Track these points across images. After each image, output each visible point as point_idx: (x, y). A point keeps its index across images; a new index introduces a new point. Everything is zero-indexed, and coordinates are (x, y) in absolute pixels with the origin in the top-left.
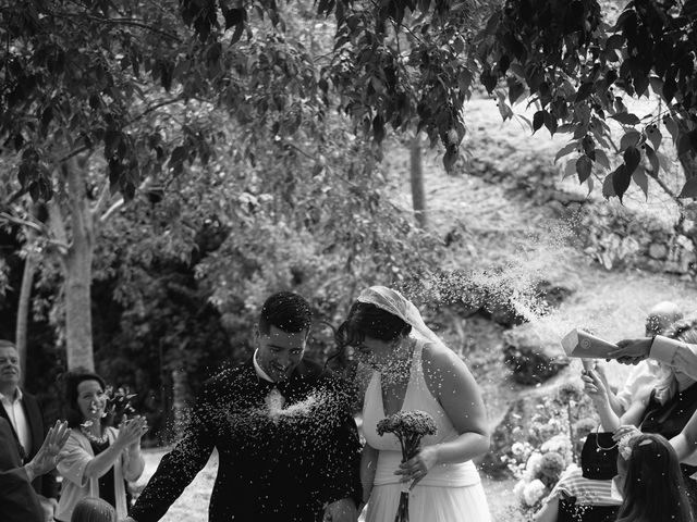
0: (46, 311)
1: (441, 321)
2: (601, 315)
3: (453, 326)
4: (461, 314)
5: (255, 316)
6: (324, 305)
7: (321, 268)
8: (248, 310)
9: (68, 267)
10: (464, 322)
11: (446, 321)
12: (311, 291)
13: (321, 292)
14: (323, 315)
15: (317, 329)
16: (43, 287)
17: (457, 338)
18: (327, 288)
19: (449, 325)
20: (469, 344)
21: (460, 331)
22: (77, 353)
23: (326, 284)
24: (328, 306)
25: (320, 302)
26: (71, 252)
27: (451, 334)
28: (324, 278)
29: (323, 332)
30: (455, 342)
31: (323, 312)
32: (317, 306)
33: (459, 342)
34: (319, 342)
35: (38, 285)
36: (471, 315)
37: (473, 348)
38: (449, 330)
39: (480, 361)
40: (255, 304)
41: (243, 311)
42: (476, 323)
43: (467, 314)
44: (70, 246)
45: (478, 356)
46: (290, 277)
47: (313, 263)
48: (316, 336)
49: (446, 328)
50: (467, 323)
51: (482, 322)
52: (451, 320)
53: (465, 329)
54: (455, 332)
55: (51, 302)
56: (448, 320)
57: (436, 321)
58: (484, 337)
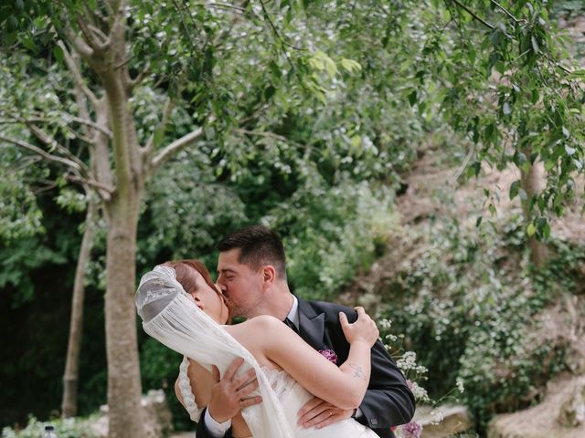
1: (548, 296)
3: (563, 304)
4: (572, 290)
5: (332, 290)
6: (408, 279)
7: (406, 239)
8: (323, 284)
10: (575, 298)
11: (554, 297)
12: (393, 264)
14: (406, 290)
15: (399, 306)
17: (568, 317)
18: (413, 261)
19: (559, 301)
21: (572, 310)
23: (412, 256)
24: (413, 280)
25: (404, 275)
27: (560, 312)
28: (410, 250)
29: (406, 308)
30: (565, 322)
31: (408, 287)
32: (400, 280)
33: (571, 322)
34: (401, 320)
38: (558, 308)
40: (331, 276)
41: (318, 286)
43: (579, 289)
47: (397, 234)
48: (399, 313)
49: (554, 305)
50: (579, 300)
52: (561, 296)
54: (565, 310)
56: (557, 295)
57: (542, 297)
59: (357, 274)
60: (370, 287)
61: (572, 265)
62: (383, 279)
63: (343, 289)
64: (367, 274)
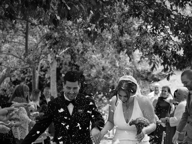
0: (44, 75)
2: (172, 81)
5: (93, 78)
6: (110, 75)
7: (109, 67)
8: (92, 76)
9: (52, 66)
10: (142, 81)
12: (107, 72)
13: (109, 72)
14: (109, 78)
16: (44, 69)
18: (111, 72)
20: (143, 86)
21: (141, 84)
22: (53, 86)
26: (52, 62)
28: (110, 69)
32: (108, 76)
35: (43, 69)
36: (144, 80)
37: (143, 88)
39: (145, 91)
41: (90, 76)
42: (145, 82)
44: (52, 61)
45: (145, 89)
46: (102, 68)
47: (107, 65)
48: (107, 83)
51: (146, 81)
53: (142, 83)
55: (46, 73)
58: (146, 85)
59: (99, 74)
60: (102, 77)
61: (141, 75)
62: (104, 75)
63: (96, 77)
64: (101, 74)
